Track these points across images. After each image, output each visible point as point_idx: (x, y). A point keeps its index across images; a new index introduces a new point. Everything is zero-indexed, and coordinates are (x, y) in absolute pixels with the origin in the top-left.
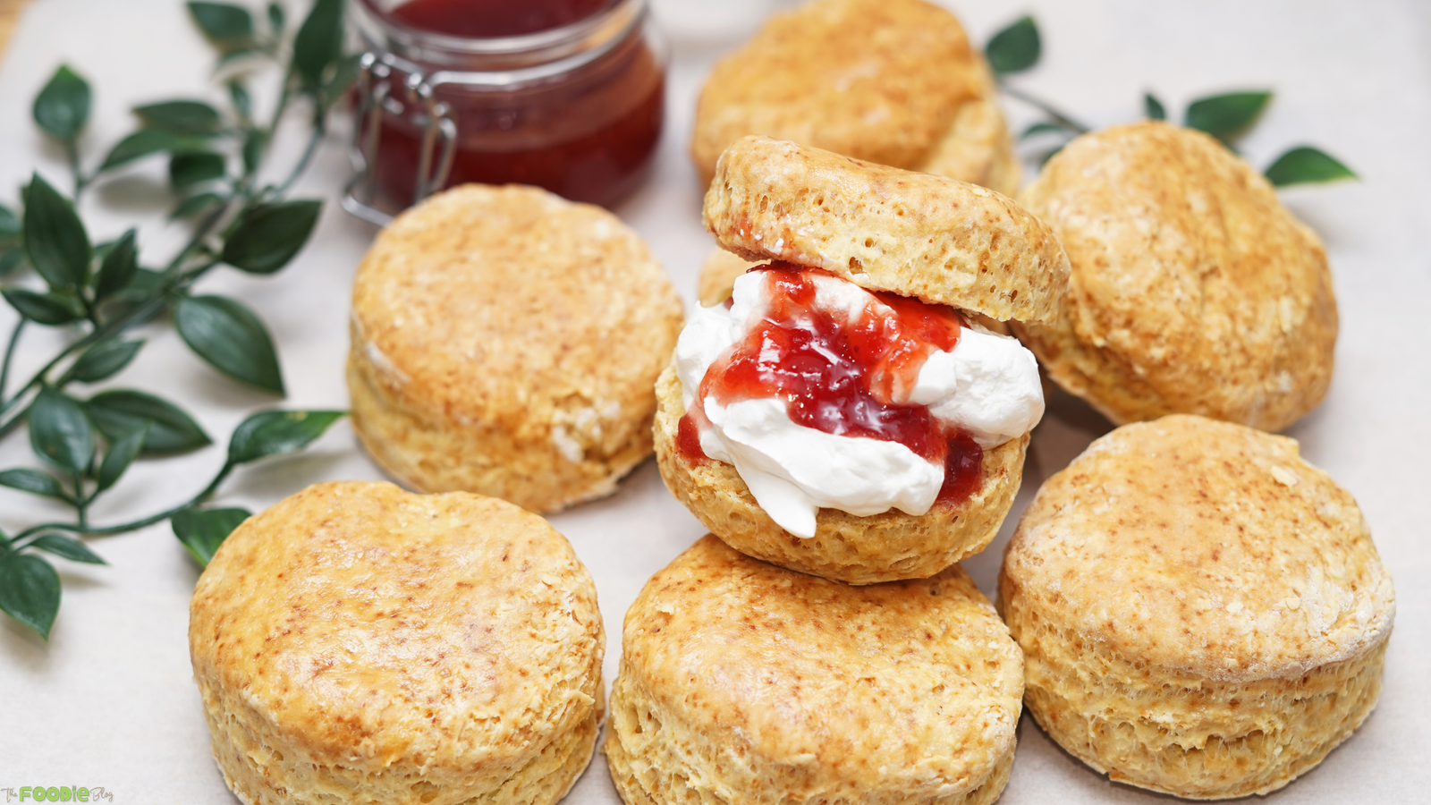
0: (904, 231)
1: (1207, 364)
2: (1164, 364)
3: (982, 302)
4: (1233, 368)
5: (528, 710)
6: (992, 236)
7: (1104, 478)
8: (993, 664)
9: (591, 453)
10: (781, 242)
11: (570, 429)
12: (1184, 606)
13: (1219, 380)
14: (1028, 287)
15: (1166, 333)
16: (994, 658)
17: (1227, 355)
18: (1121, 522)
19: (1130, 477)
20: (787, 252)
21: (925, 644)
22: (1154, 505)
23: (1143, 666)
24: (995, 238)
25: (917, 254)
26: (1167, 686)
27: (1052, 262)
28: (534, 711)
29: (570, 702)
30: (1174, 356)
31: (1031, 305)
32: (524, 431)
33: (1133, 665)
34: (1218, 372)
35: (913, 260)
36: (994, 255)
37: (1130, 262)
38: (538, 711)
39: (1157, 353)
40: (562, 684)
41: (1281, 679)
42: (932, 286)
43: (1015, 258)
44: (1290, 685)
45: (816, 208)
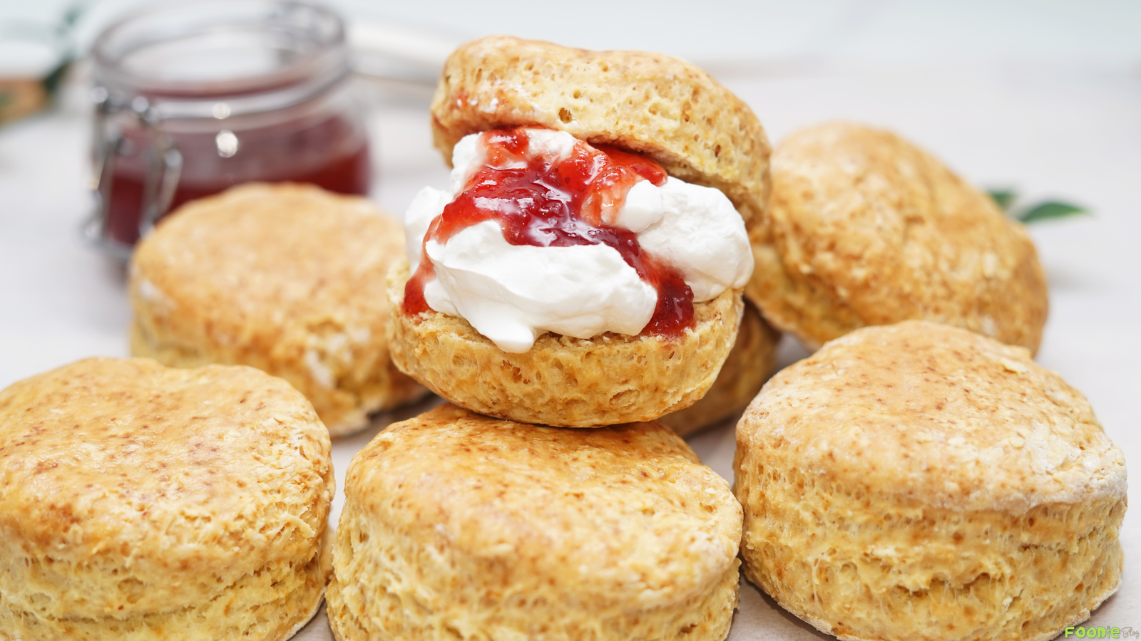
0: (608, 81)
3: (686, 148)
5: (240, 517)
6: (691, 90)
8: (710, 509)
9: (342, 382)
10: (495, 101)
11: (322, 355)
12: (904, 436)
14: (731, 144)
16: (711, 503)
18: (848, 384)
20: (501, 109)
21: (641, 481)
23: (863, 493)
24: (696, 92)
25: (622, 99)
26: (888, 517)
28: (247, 519)
29: (288, 524)
30: (875, 277)
31: (736, 164)
32: (279, 351)
33: (853, 495)
35: (619, 105)
36: (695, 107)
38: (251, 519)
39: (859, 273)
40: (280, 505)
41: (1005, 513)
42: (638, 126)
43: (717, 113)
44: (1015, 522)
45: (529, 74)
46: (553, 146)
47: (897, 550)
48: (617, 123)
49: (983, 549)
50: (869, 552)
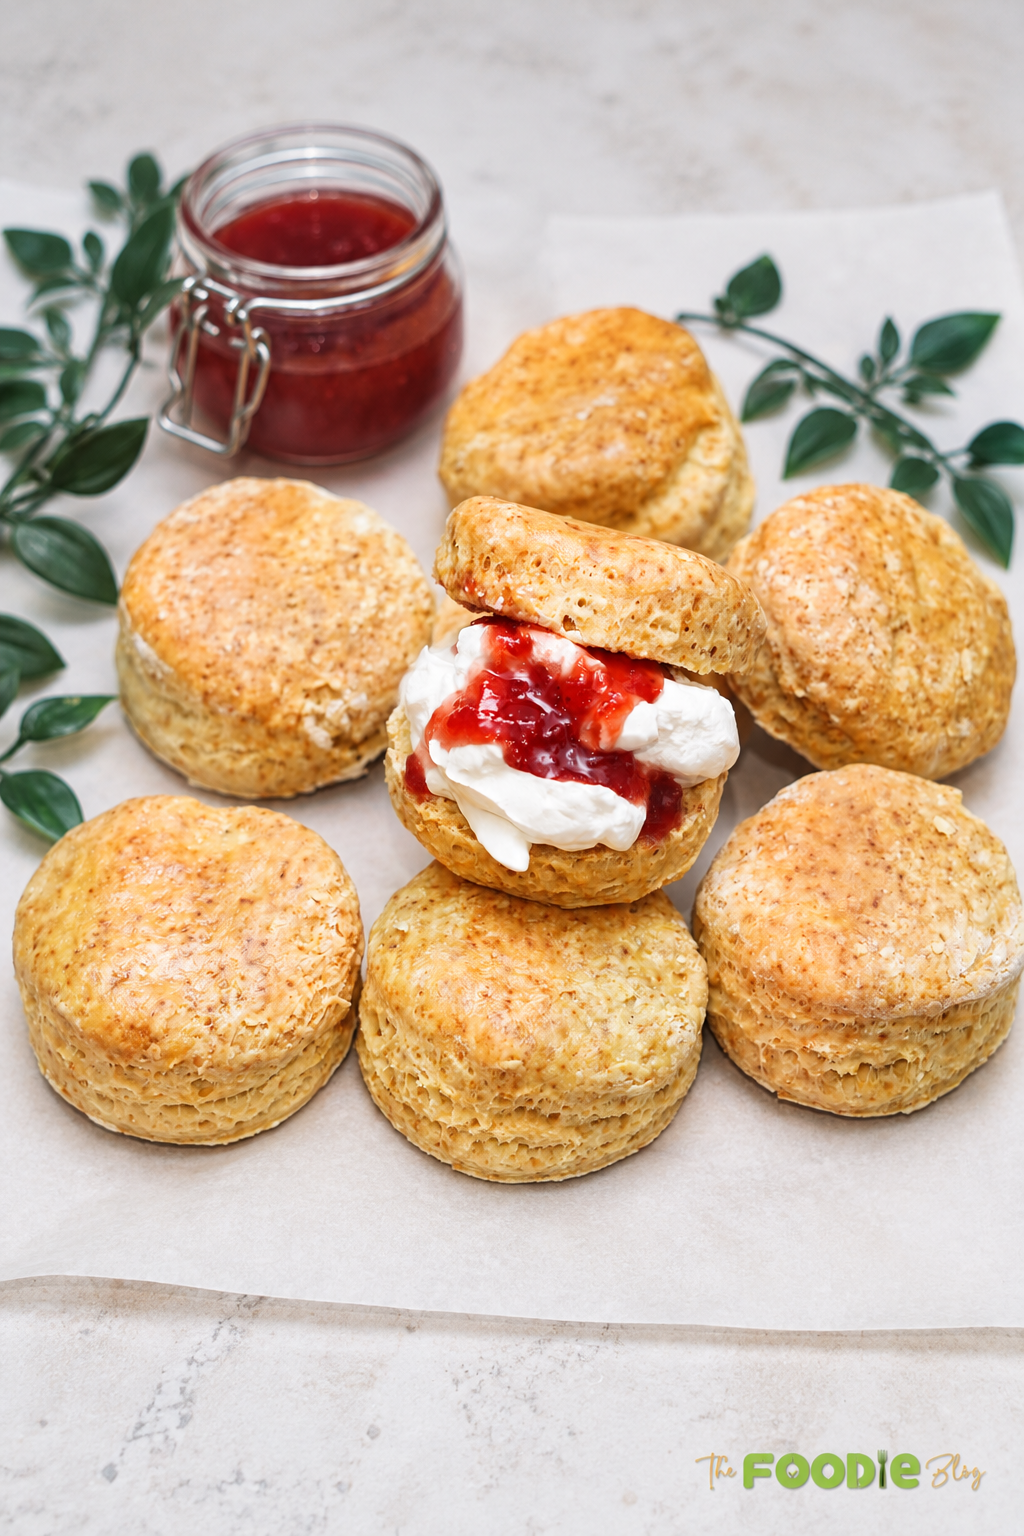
0: (613, 591)
1: (895, 714)
2: (858, 713)
3: (684, 658)
4: (919, 717)
6: (693, 598)
7: (787, 826)
8: (681, 976)
10: (502, 599)
12: (843, 950)
13: (906, 727)
14: (727, 643)
15: (859, 685)
16: (682, 971)
17: (914, 705)
18: (797, 869)
19: (809, 827)
20: (507, 609)
21: (622, 960)
22: (827, 853)
23: (806, 1002)
24: (697, 600)
25: (626, 614)
26: (825, 1020)
27: (749, 620)
30: (866, 707)
31: (730, 659)
33: (797, 1002)
34: (905, 721)
35: (622, 619)
36: (696, 615)
37: (827, 619)
39: (851, 704)
41: (923, 1016)
42: (638, 644)
43: (715, 618)
44: (931, 1021)
45: (534, 569)
46: (554, 658)
47: (831, 1047)
48: (619, 639)
49: (904, 1044)
50: (808, 1046)
